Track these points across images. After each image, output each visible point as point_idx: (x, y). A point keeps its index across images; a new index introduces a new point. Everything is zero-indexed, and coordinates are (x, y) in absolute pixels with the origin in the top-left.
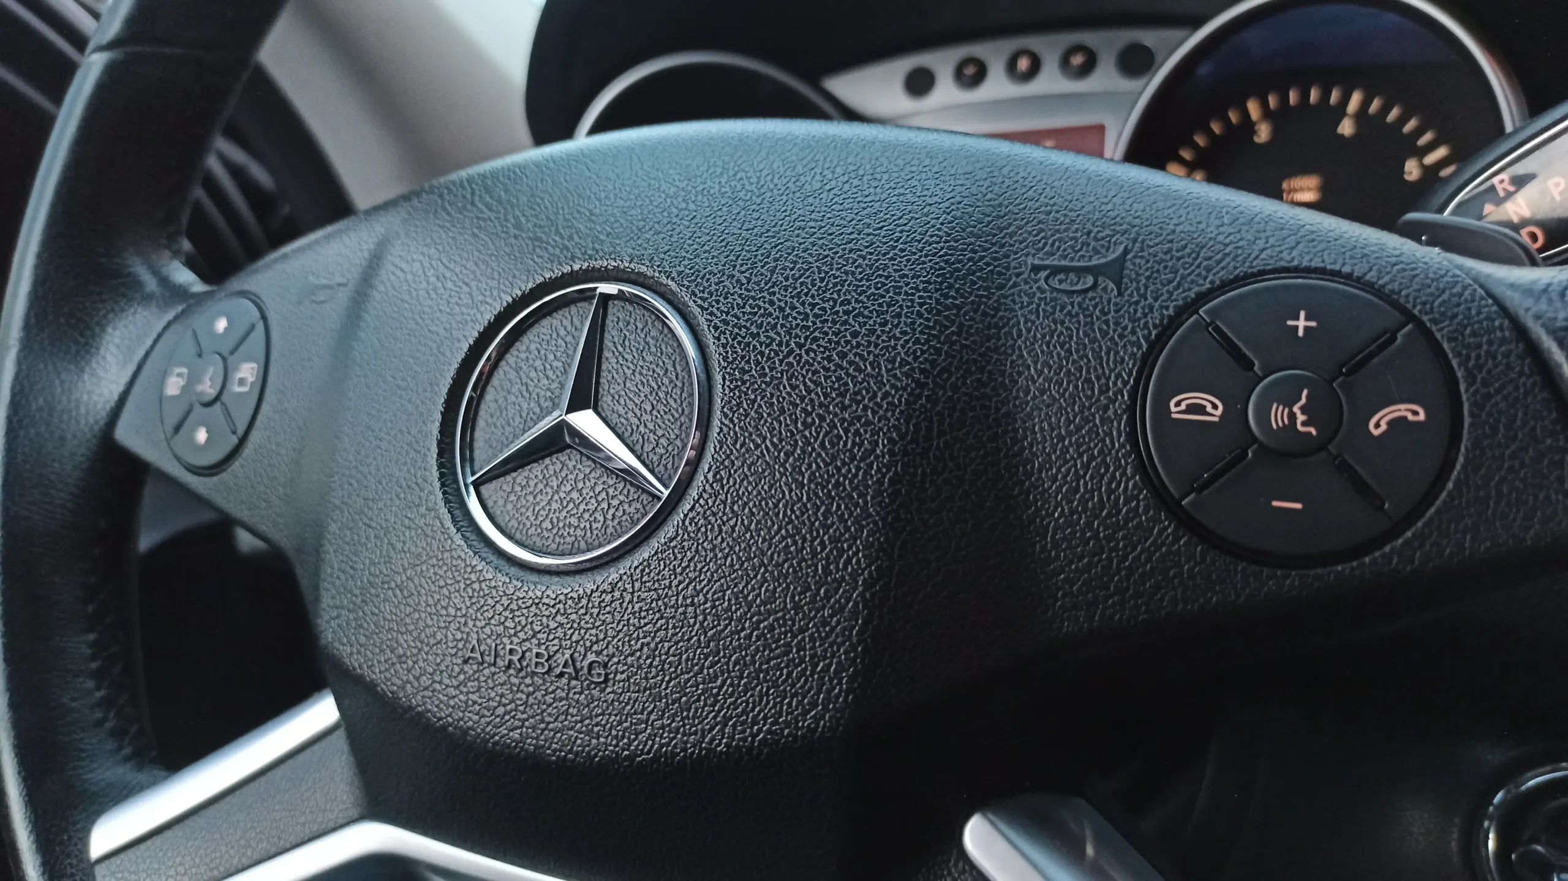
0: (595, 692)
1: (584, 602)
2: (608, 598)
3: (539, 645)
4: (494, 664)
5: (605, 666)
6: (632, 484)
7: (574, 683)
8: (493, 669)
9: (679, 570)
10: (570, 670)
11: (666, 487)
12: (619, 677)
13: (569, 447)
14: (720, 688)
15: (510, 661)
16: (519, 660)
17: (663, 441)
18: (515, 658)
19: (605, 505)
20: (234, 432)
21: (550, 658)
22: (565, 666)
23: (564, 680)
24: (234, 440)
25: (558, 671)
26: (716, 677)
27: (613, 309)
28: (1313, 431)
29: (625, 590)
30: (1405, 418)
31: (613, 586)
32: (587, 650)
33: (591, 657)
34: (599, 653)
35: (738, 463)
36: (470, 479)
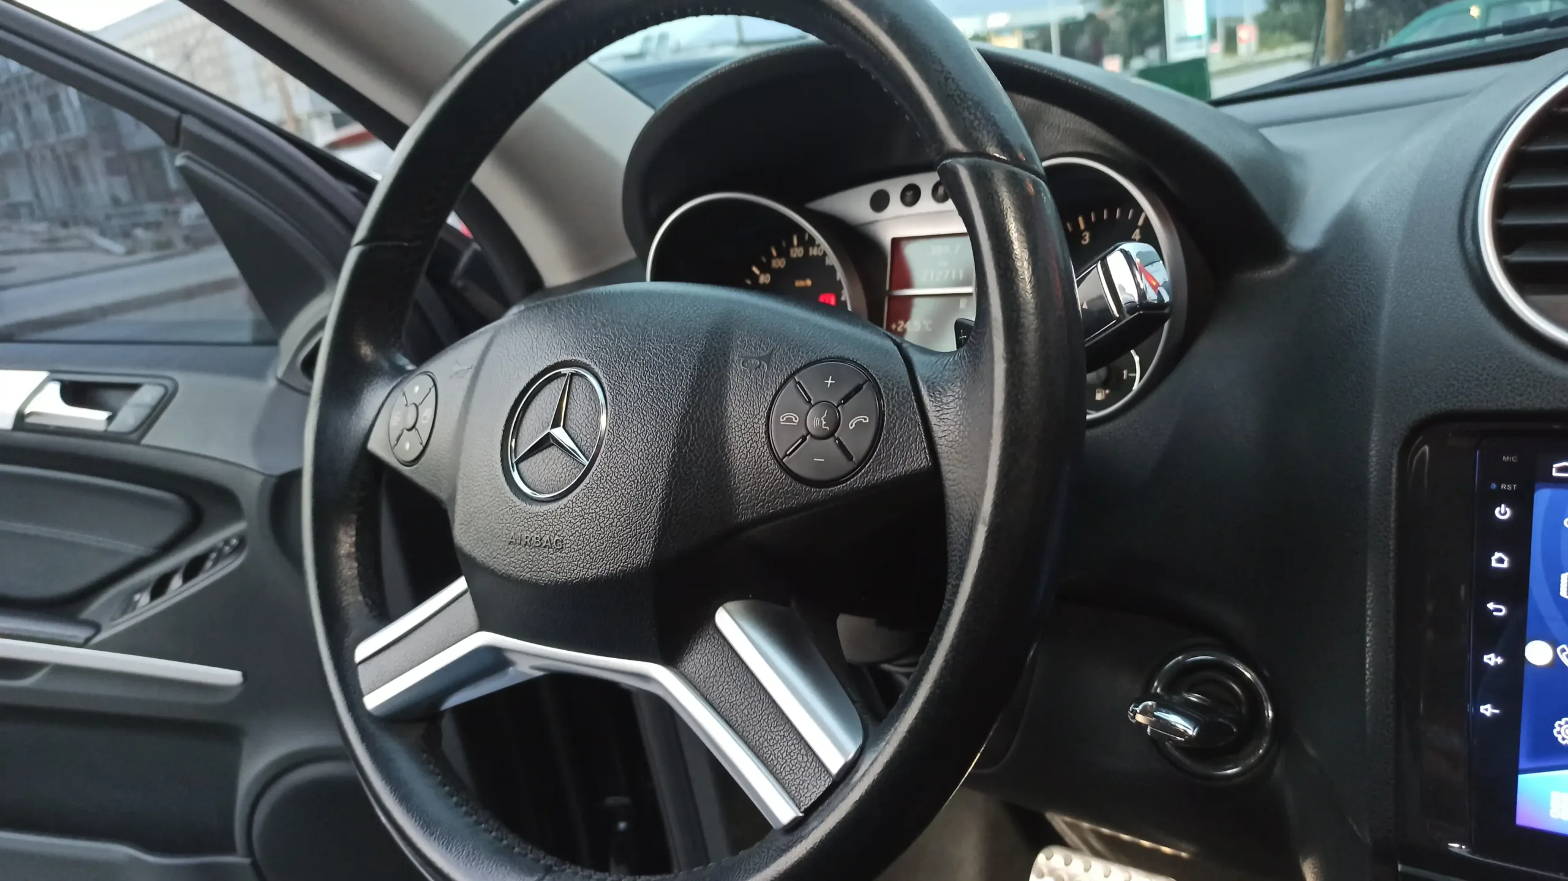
0: (559, 554)
1: (554, 513)
2: (563, 511)
3: (537, 534)
4: (520, 544)
5: (562, 542)
6: (576, 461)
7: (550, 549)
8: (520, 546)
9: (590, 497)
10: (549, 544)
11: (588, 460)
12: (567, 546)
13: (553, 445)
14: (605, 548)
15: (526, 542)
16: (530, 541)
17: (589, 440)
18: (528, 540)
19: (565, 470)
20: (421, 444)
21: (541, 539)
22: (547, 542)
23: (547, 549)
24: (421, 448)
25: (544, 545)
26: (603, 544)
27: (576, 379)
28: (827, 428)
29: (570, 507)
30: (862, 421)
31: (565, 505)
32: (555, 534)
33: (557, 538)
34: (559, 536)
35: (614, 449)
36: (514, 460)
